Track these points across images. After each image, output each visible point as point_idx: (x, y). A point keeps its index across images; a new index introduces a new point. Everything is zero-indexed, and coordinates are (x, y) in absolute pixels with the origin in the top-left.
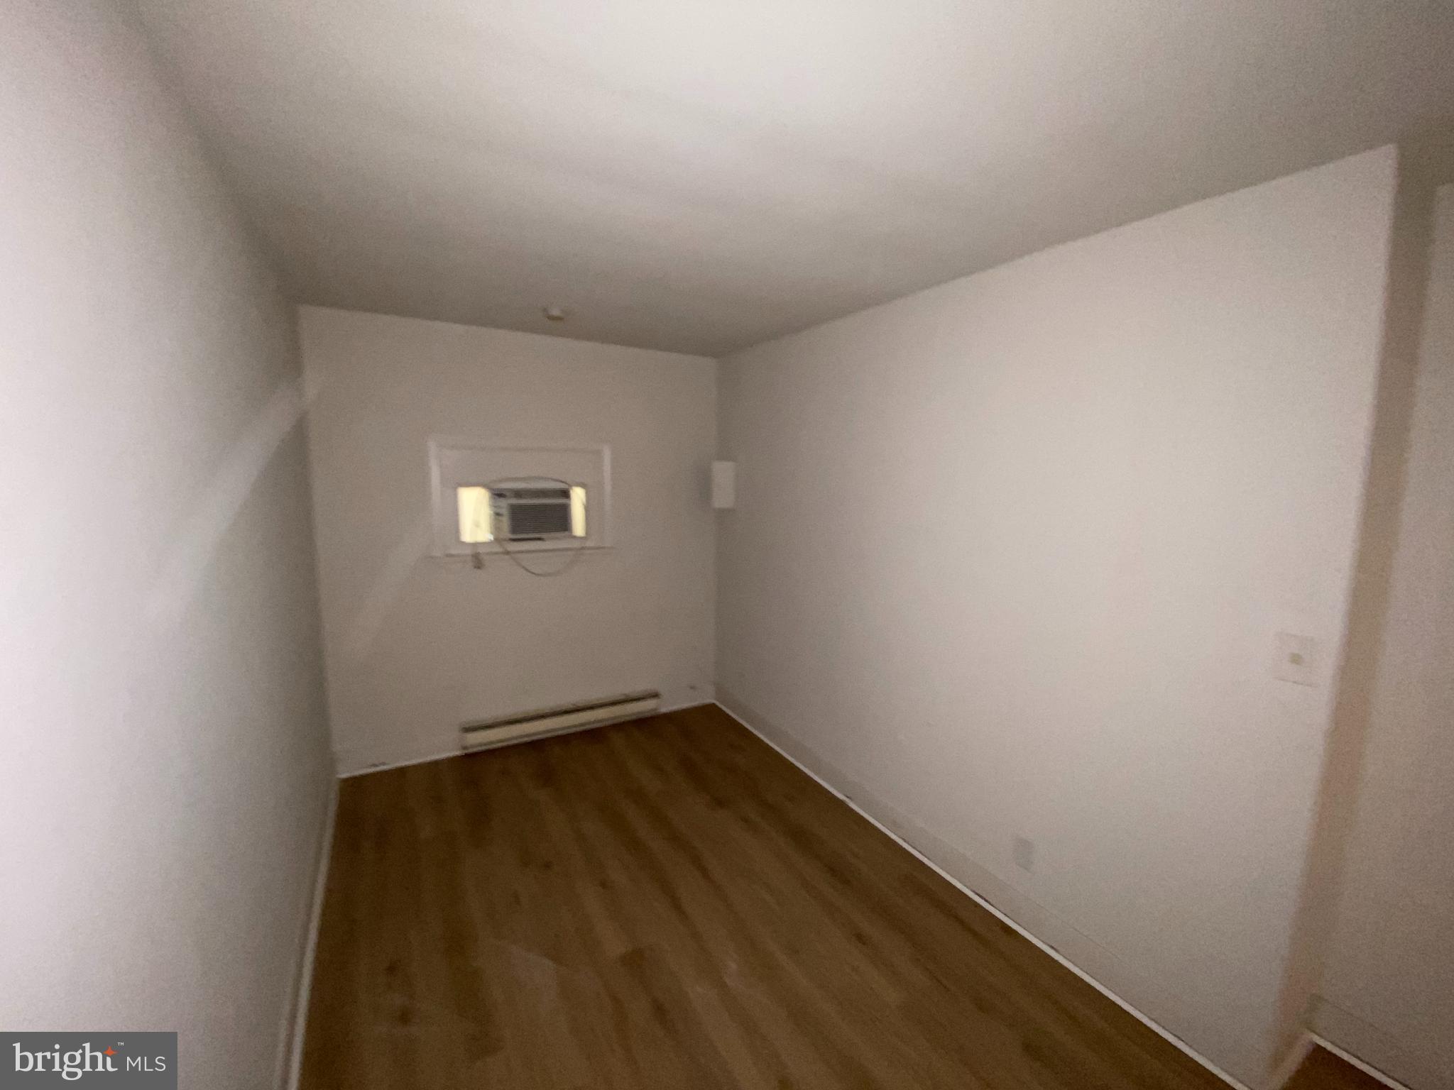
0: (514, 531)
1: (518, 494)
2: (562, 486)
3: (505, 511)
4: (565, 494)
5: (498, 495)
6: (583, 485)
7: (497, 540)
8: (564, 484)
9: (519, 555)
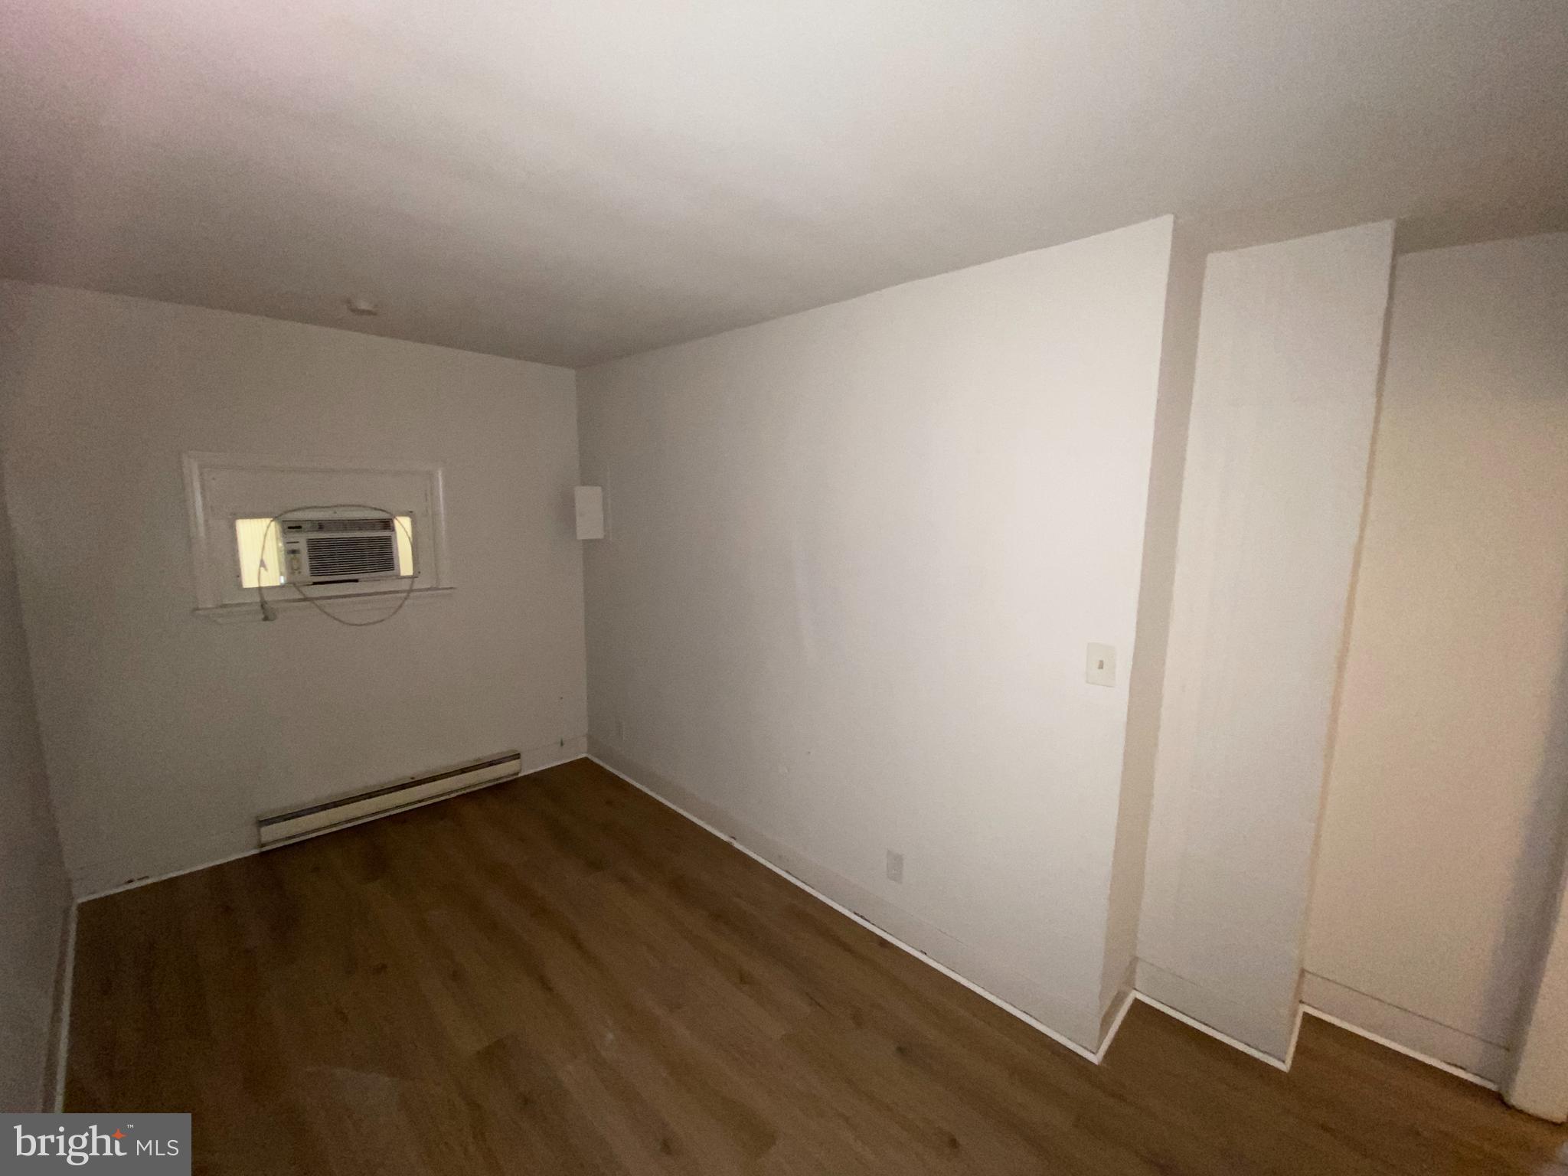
0: (315, 571)
1: (321, 526)
2: (382, 515)
3: (303, 546)
4: (387, 525)
5: (291, 528)
6: (409, 514)
7: (291, 584)
8: (384, 513)
9: (324, 602)
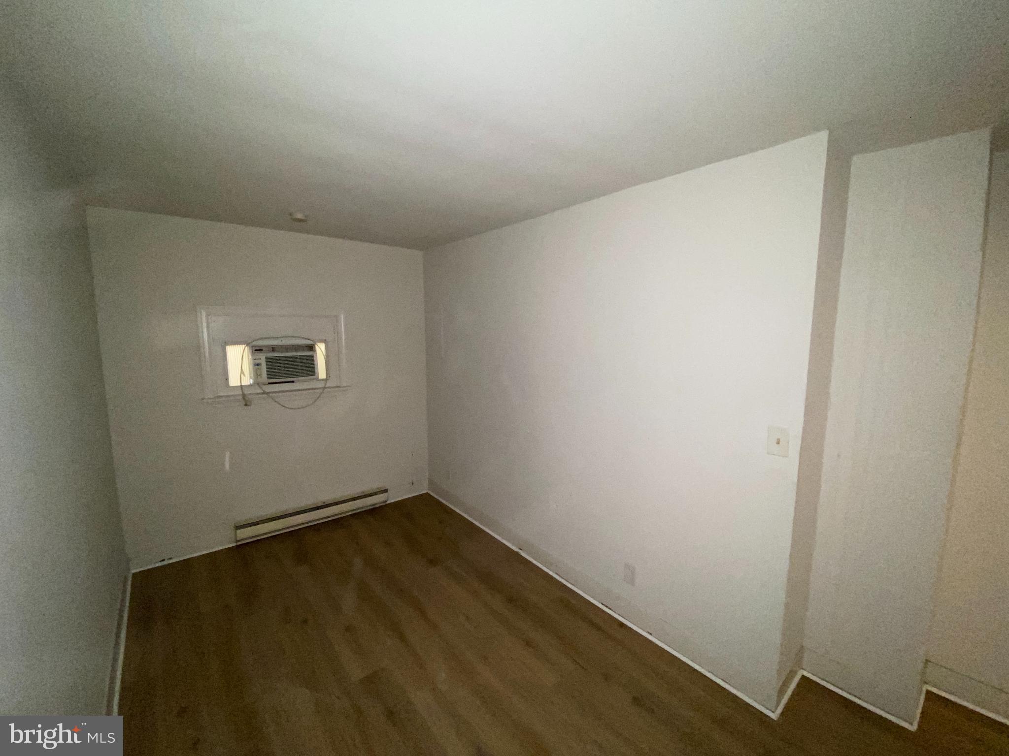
0: (269, 378)
1: (273, 349)
2: (309, 342)
3: (263, 361)
4: (311, 348)
5: (257, 350)
6: (325, 341)
7: (257, 384)
9: (276, 395)
